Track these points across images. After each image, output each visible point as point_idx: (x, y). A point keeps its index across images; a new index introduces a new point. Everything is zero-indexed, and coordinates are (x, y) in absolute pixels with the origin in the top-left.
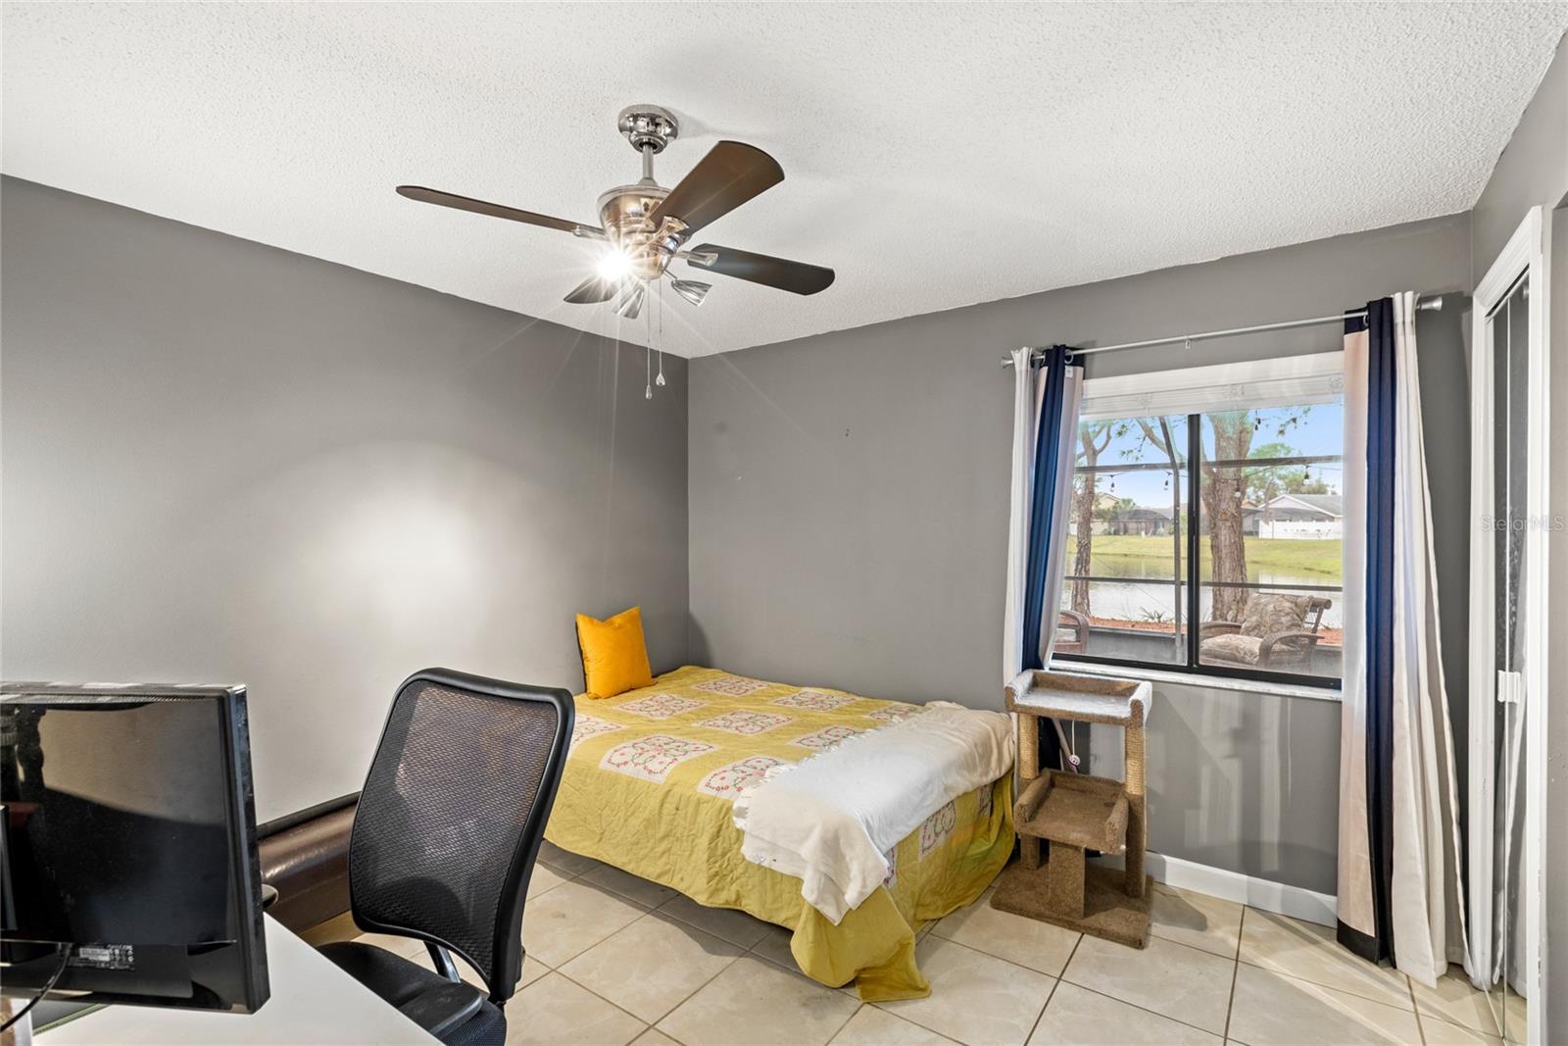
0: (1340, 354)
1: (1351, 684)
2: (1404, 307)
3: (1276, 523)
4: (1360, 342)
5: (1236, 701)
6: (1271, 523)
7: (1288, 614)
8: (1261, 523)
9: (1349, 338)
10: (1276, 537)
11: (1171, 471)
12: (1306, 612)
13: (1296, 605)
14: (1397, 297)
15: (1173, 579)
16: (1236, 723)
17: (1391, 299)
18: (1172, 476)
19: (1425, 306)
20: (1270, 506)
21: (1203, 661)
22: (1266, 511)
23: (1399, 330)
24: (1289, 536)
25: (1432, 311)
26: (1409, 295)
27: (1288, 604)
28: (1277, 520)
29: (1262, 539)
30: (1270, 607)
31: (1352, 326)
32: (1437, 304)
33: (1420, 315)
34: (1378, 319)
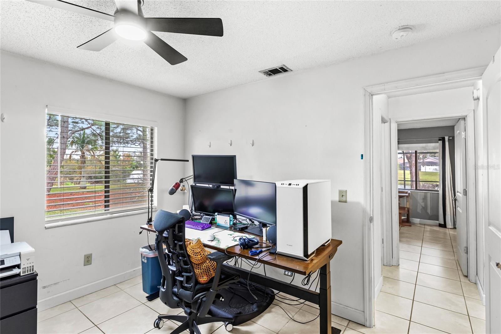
0: (438, 144)
1: (440, 191)
2: (447, 138)
3: (427, 167)
4: (441, 142)
5: (423, 194)
6: (425, 166)
7: (431, 187)
8: (422, 166)
9: (439, 141)
10: (426, 171)
11: (403, 154)
12: (435, 187)
13: (433, 185)
14: (446, 137)
15: (403, 180)
16: (423, 197)
17: (445, 138)
18: (403, 156)
19: (450, 138)
20: (425, 161)
21: (418, 188)
22: (423, 163)
23: (446, 141)
24: (431, 171)
25: (450, 139)
26: (447, 137)
27: (431, 185)
28: (427, 166)
29: (422, 172)
30: (427, 186)
31: (440, 140)
32: (451, 138)
33: (449, 139)
34: (443, 140)
